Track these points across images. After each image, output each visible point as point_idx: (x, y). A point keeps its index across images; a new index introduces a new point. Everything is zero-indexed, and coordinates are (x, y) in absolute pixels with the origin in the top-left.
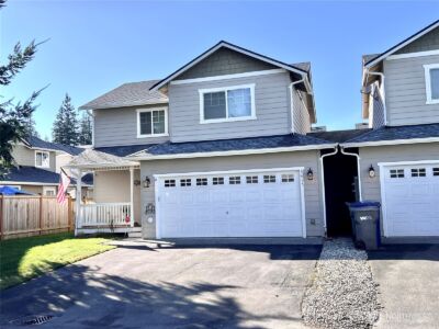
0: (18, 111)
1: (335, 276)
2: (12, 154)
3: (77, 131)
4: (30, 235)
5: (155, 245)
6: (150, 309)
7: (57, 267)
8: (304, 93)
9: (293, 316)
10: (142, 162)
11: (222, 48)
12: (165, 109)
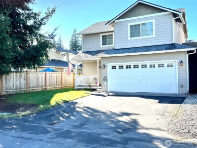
0: (49, 36)
1: (188, 112)
2: (48, 55)
3: (79, 45)
4: (57, 88)
5: (107, 95)
6: (100, 121)
7: (66, 102)
8: (181, 23)
9: (163, 129)
10: (102, 58)
11: (139, 3)
12: (113, 33)
